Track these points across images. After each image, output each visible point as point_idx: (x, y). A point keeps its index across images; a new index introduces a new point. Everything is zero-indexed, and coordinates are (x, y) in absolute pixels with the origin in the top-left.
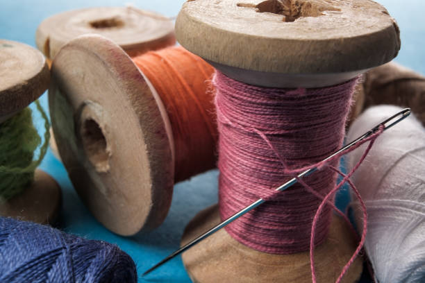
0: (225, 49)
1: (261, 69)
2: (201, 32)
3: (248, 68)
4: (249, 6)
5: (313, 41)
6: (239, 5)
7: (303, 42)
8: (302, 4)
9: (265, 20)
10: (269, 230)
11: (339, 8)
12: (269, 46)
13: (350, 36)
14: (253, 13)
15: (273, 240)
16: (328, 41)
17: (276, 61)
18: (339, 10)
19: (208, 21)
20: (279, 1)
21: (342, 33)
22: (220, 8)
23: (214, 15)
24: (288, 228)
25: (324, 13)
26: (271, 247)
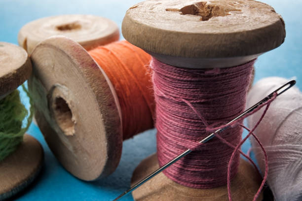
0: (160, 42)
2: (142, 31)
5: (224, 34)
6: (167, 10)
7: (217, 35)
8: (212, 8)
9: (188, 20)
10: (195, 172)
12: (192, 39)
13: (250, 29)
14: (178, 15)
15: (198, 179)
16: (235, 34)
17: (198, 50)
18: (240, 10)
19: (146, 22)
20: (196, 6)
21: (245, 27)
22: (154, 13)
23: (150, 18)
24: (209, 170)
25: (230, 13)
26: (197, 184)
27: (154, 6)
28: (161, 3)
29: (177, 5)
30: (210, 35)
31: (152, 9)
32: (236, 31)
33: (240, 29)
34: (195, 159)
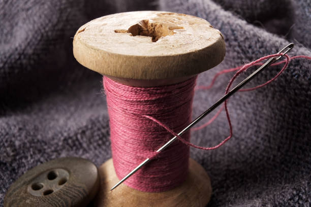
0: (121, 66)
1: (148, 78)
2: (101, 56)
3: (139, 78)
4: (123, 31)
5: (180, 55)
6: (116, 32)
7: (174, 57)
8: (156, 26)
9: (141, 42)
10: (154, 178)
11: (181, 26)
12: (152, 62)
13: (201, 49)
14: (128, 37)
15: (157, 184)
16: (189, 54)
18: (182, 28)
19: (102, 47)
20: (140, 24)
21: (195, 46)
22: (104, 35)
23: (104, 42)
24: (166, 174)
25: (175, 31)
26: (156, 188)
27: (102, 28)
28: (106, 24)
29: (123, 25)
30: (167, 57)
31: (101, 32)
32: (188, 51)
33: (192, 49)
34: (154, 167)
